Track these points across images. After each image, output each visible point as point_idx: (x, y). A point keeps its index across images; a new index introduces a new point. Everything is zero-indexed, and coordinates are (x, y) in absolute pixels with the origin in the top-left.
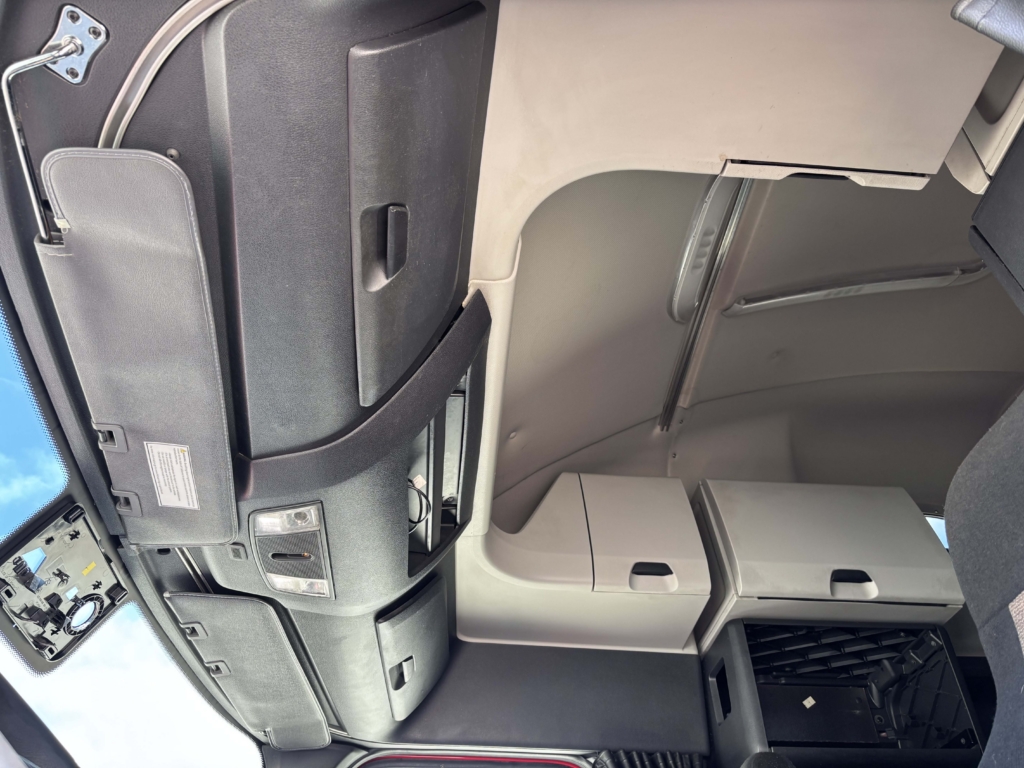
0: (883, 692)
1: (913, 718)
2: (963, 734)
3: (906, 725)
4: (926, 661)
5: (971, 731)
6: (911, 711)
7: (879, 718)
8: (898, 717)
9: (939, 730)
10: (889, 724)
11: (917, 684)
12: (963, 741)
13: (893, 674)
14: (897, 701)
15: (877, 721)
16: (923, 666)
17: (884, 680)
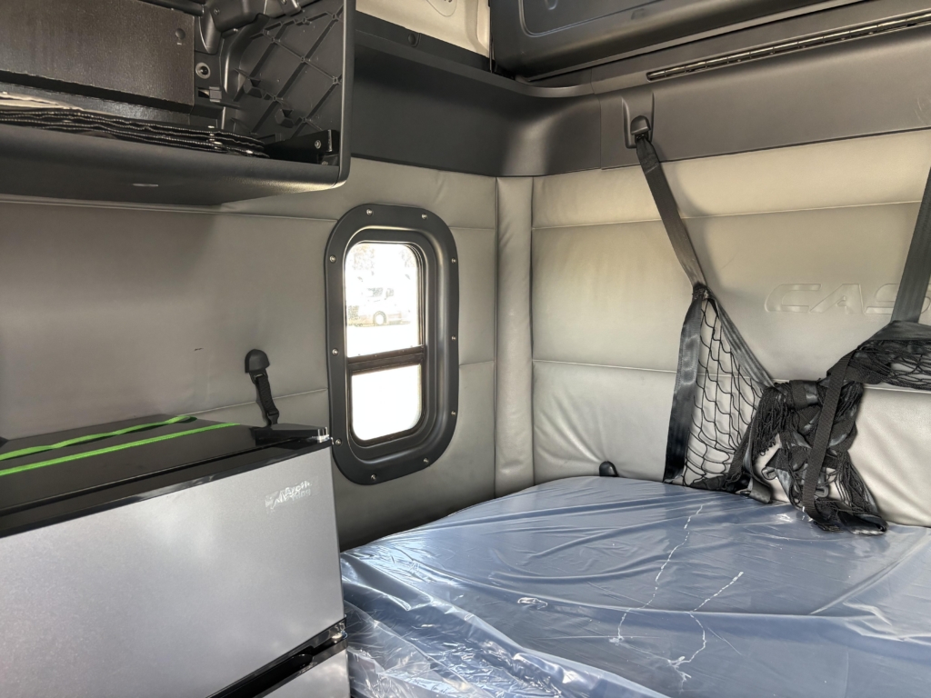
0: (222, 31)
1: (254, 83)
2: (322, 136)
3: (242, 89)
4: (303, 7)
5: (336, 135)
6: (255, 73)
7: (203, 68)
8: (233, 74)
9: (287, 113)
10: (217, 81)
11: (277, 37)
12: (318, 145)
13: (246, 10)
14: (239, 52)
15: (199, 72)
16: (296, 13)
17: (229, 15)
